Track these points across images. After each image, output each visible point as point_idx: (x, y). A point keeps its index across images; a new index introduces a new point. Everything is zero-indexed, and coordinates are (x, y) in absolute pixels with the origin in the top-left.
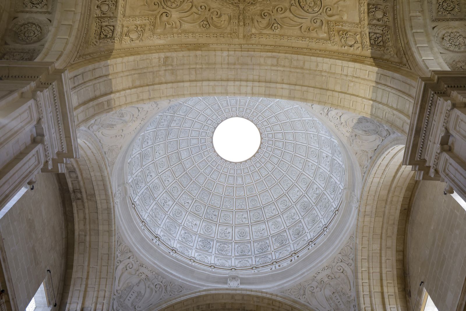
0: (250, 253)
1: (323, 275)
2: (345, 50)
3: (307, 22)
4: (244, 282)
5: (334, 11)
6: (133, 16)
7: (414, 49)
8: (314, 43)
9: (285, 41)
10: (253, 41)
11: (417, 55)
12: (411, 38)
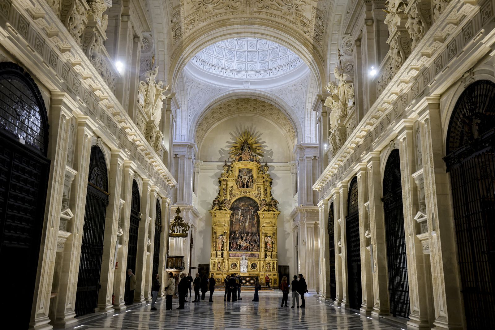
0: (256, 60)
1: (292, 88)
2: (302, 33)
3: (285, 9)
4: (252, 83)
5: (299, 8)
6: (188, 16)
7: (328, 56)
8: (287, 23)
9: (272, 18)
10: (255, 16)
11: (328, 61)
12: (329, 48)
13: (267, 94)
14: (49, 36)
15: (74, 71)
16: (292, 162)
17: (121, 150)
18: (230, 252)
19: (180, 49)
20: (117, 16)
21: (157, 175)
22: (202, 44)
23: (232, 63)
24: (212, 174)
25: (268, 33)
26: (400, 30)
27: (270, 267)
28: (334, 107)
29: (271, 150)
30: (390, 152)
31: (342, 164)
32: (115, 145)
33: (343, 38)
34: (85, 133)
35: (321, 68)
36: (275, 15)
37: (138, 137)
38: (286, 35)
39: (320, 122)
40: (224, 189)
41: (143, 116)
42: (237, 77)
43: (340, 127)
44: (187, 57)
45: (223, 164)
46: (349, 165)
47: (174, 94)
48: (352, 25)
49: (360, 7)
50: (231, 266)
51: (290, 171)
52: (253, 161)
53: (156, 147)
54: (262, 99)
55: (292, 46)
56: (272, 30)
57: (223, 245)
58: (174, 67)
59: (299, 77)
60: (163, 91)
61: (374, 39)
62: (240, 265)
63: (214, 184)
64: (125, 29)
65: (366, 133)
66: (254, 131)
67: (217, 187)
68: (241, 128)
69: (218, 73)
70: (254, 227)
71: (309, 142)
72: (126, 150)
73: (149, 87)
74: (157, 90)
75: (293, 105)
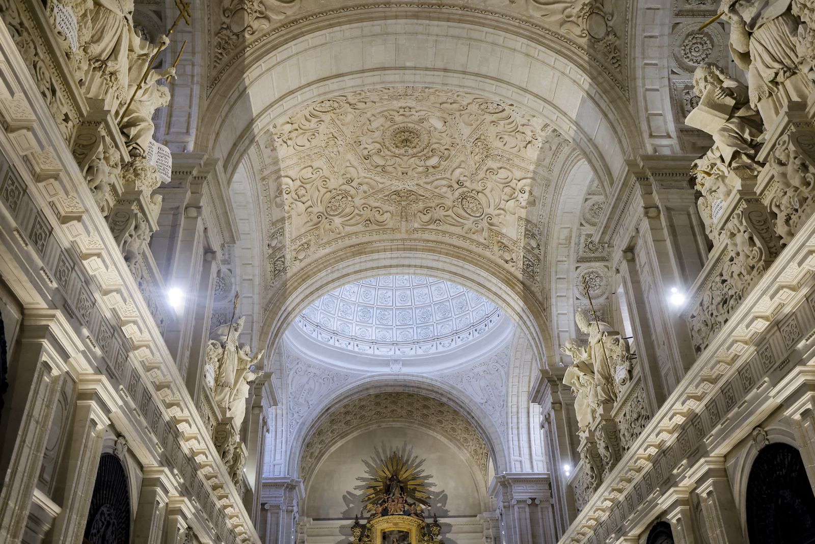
0: (411, 323)
1: (480, 370)
2: (502, 262)
3: (469, 224)
4: (406, 363)
5: (494, 221)
6: (299, 237)
7: (553, 300)
8: (474, 247)
9: (447, 239)
10: (416, 236)
11: (554, 309)
12: (553, 286)
13: (434, 383)
14: (38, 178)
15: (84, 271)
16: (486, 515)
17: (166, 470)
19: (282, 295)
20: (178, 208)
21: (231, 538)
22: (321, 287)
23: (369, 329)
25: (440, 265)
26: (746, 197)
28: (582, 386)
29: (443, 491)
30: (755, 453)
31: (621, 497)
32: (154, 458)
33: (577, 268)
34: (92, 416)
35: (542, 322)
36: (451, 234)
37: (203, 445)
38: (472, 268)
39: (549, 423)
41: (212, 408)
42: (377, 352)
43: (604, 422)
44: (294, 309)
45: (350, 522)
46: (641, 499)
47: (268, 376)
48: (612, 226)
49: (627, 191)
51: (481, 534)
52: (409, 515)
53: (233, 474)
54: (424, 393)
55: (484, 287)
56: (448, 260)
58: (270, 326)
59: (493, 349)
60: (251, 361)
61: (665, 241)
64: (191, 231)
65: (685, 418)
66: (409, 456)
68: (384, 451)
69: (344, 346)
71: (518, 471)
72: (176, 471)
73: (226, 353)
74: (241, 360)
75: (483, 401)
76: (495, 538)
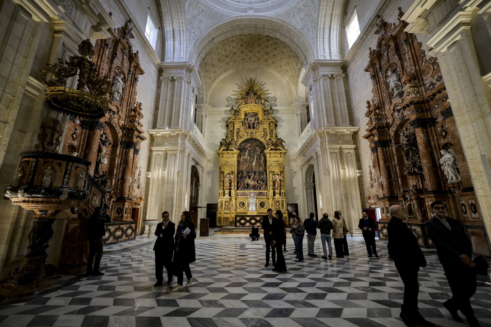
4: (256, 10)
13: (273, 20)
18: (238, 191)
24: (220, 119)
27: (279, 205)
29: (275, 96)
40: (231, 131)
45: (230, 108)
50: (239, 205)
52: (258, 104)
57: (230, 184)
62: (248, 204)
63: (222, 128)
67: (224, 131)
68: (246, 79)
70: (261, 166)
75: (301, 28)
76: (301, 114)
